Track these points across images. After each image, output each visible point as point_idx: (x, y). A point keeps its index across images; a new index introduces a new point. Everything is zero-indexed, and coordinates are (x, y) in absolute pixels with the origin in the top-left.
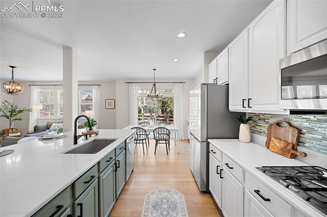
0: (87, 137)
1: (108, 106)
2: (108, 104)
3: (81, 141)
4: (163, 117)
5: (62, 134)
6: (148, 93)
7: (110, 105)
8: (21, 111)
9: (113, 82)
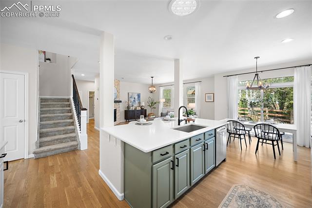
0: (186, 122)
1: (208, 99)
2: (208, 98)
3: (183, 124)
4: (281, 113)
5: (173, 118)
6: (248, 85)
7: (211, 98)
8: (155, 103)
9: (211, 78)
